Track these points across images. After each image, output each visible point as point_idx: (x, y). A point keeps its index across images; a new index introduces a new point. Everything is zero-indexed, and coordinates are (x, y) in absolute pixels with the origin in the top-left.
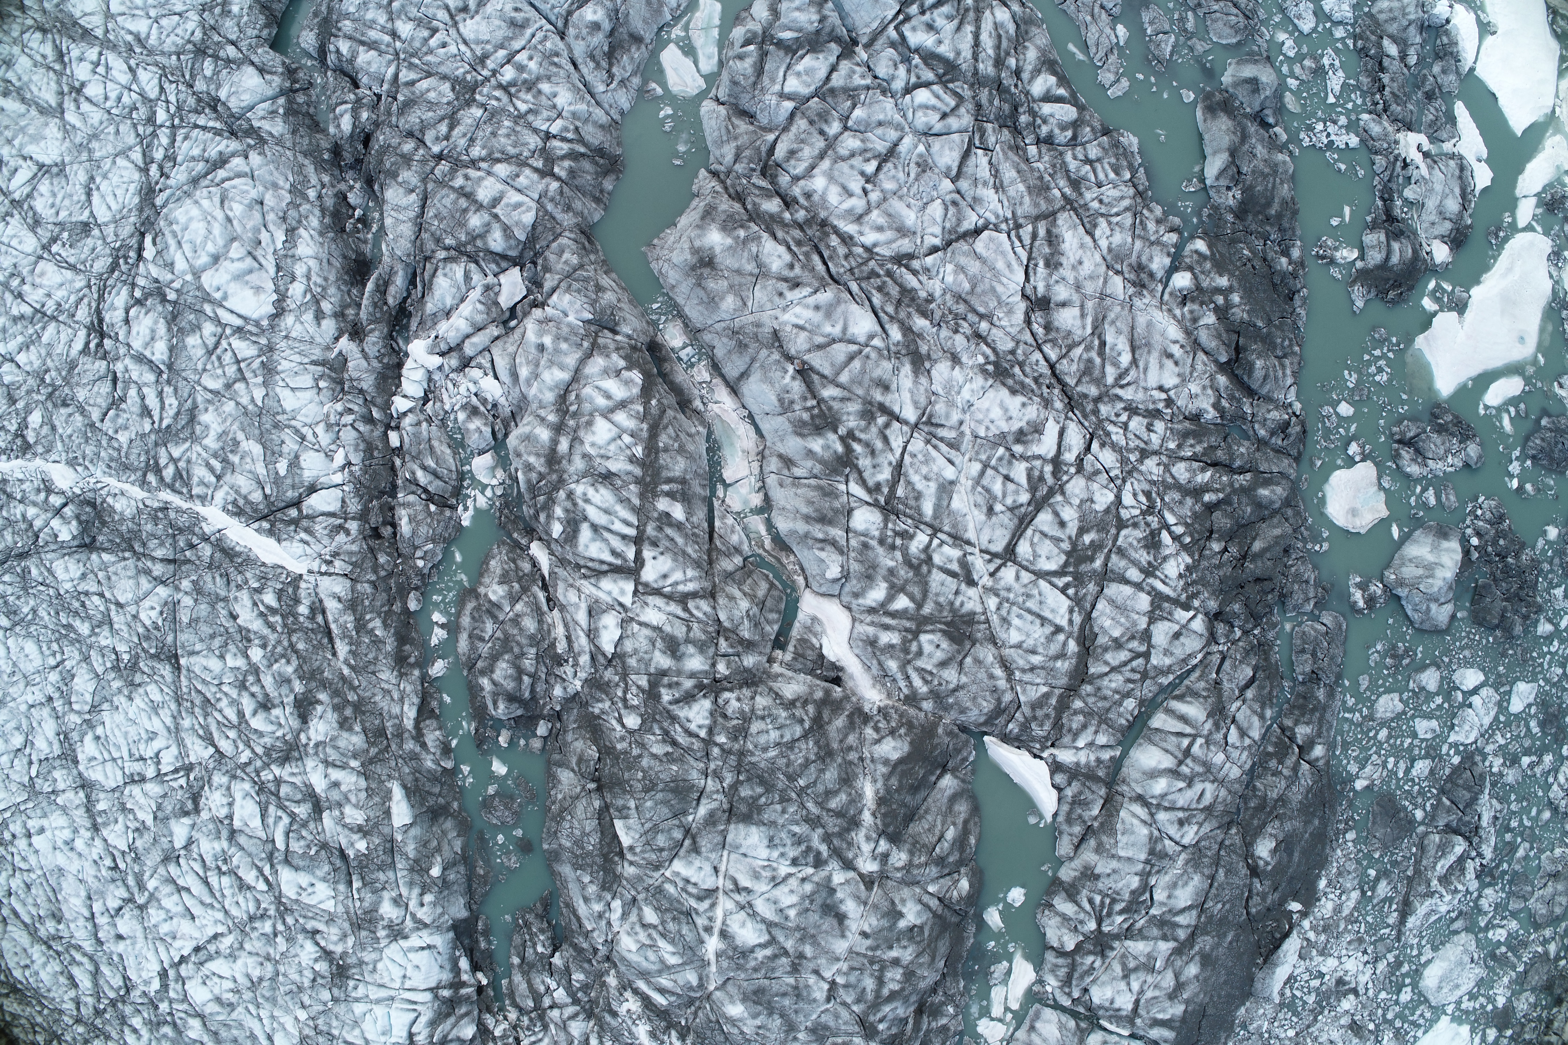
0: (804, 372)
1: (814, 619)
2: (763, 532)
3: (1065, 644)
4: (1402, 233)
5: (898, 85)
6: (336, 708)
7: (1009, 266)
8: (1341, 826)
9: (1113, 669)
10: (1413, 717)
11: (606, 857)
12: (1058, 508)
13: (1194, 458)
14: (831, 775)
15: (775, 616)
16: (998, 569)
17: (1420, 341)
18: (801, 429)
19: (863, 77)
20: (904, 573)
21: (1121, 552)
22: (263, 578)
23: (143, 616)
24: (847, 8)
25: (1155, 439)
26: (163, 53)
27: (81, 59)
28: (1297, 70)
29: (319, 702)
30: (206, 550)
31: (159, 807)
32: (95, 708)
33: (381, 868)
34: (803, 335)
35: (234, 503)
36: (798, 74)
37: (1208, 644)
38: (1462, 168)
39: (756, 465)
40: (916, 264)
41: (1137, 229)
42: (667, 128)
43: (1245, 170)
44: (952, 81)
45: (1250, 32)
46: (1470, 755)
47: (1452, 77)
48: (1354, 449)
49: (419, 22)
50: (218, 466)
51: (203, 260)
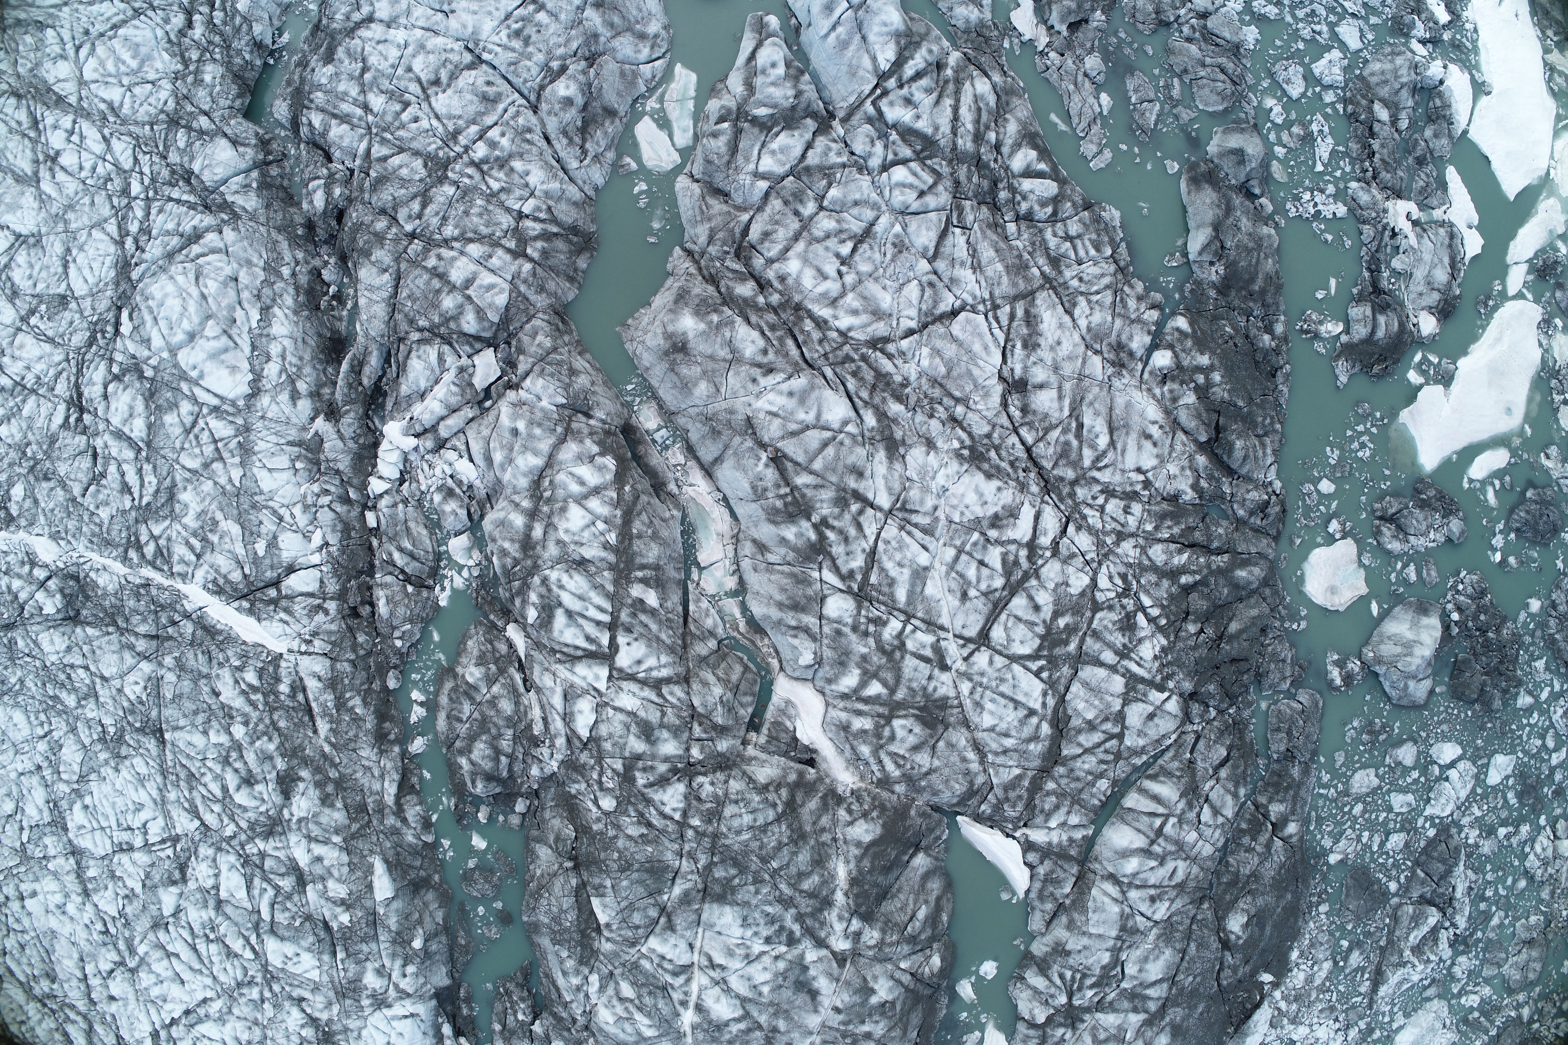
0: (778, 460)
1: (788, 702)
2: (738, 615)
3: (1038, 727)
4: (1389, 305)
5: (875, 162)
6: (318, 785)
7: (986, 348)
8: (1315, 899)
9: (1086, 751)
11: (583, 933)
12: (1033, 592)
13: (1172, 540)
14: (804, 858)
15: (749, 699)
16: (971, 654)
17: (1404, 415)
18: (774, 516)
19: (839, 154)
20: (877, 659)
21: (1096, 635)
22: (244, 656)
23: (127, 690)
24: (824, 79)
25: (1132, 521)
26: (136, 123)
27: (55, 127)
28: (1285, 137)
29: (300, 779)
30: (188, 628)
31: (148, 876)
32: (83, 778)
33: (363, 940)
34: (777, 422)
35: (215, 581)
36: (773, 153)
37: (1183, 724)
38: (1452, 236)
39: (730, 548)
40: (891, 348)
41: (1118, 308)
42: (642, 204)
43: (1228, 244)
44: (930, 157)
45: (1237, 99)
46: (1445, 828)
47: (1444, 141)
48: (1334, 526)
49: (391, 95)
50: (197, 544)
51: (179, 337)
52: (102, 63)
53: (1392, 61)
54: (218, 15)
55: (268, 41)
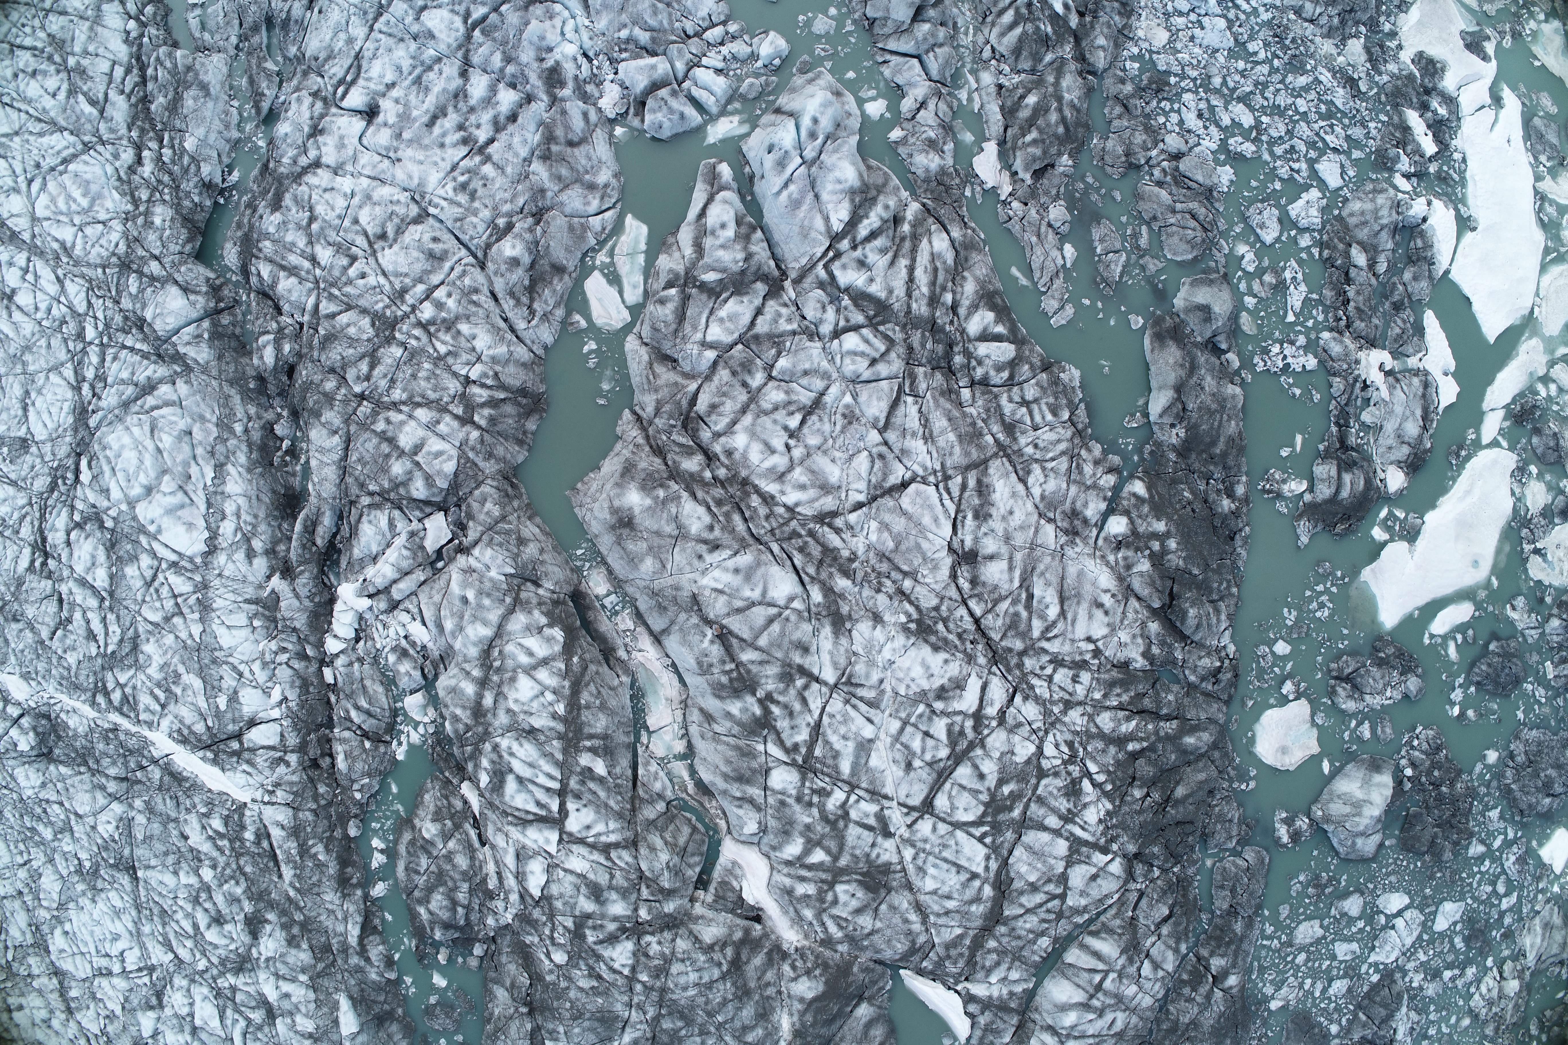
0: (724, 636)
1: (734, 863)
2: (687, 778)
3: (980, 889)
4: (1355, 463)
5: (826, 329)
6: (285, 927)
7: (936, 520)
9: (1028, 911)
10: (1333, 941)
12: (978, 762)
13: (1121, 707)
14: (748, 1013)
15: (697, 859)
16: (915, 822)
17: (1366, 574)
18: (719, 691)
19: (789, 320)
20: (821, 828)
21: (1041, 801)
22: (210, 803)
23: (100, 828)
24: (777, 237)
25: (1080, 690)
26: (89, 265)
27: (11, 264)
28: (1256, 286)
29: (267, 921)
30: (156, 774)
31: (126, 999)
32: (61, 906)
34: (723, 599)
35: (179, 731)
36: (722, 320)
37: (1126, 882)
38: (1426, 385)
39: (679, 713)
40: (839, 522)
41: (1074, 474)
42: (591, 363)
43: (1190, 406)
44: (883, 323)
45: (1209, 245)
46: (1388, 974)
47: (1424, 284)
48: (1288, 687)
49: (339, 248)
50: (162, 696)
51: (136, 491)
52: (53, 200)
53: (1373, 200)
54: (167, 152)
55: (218, 179)
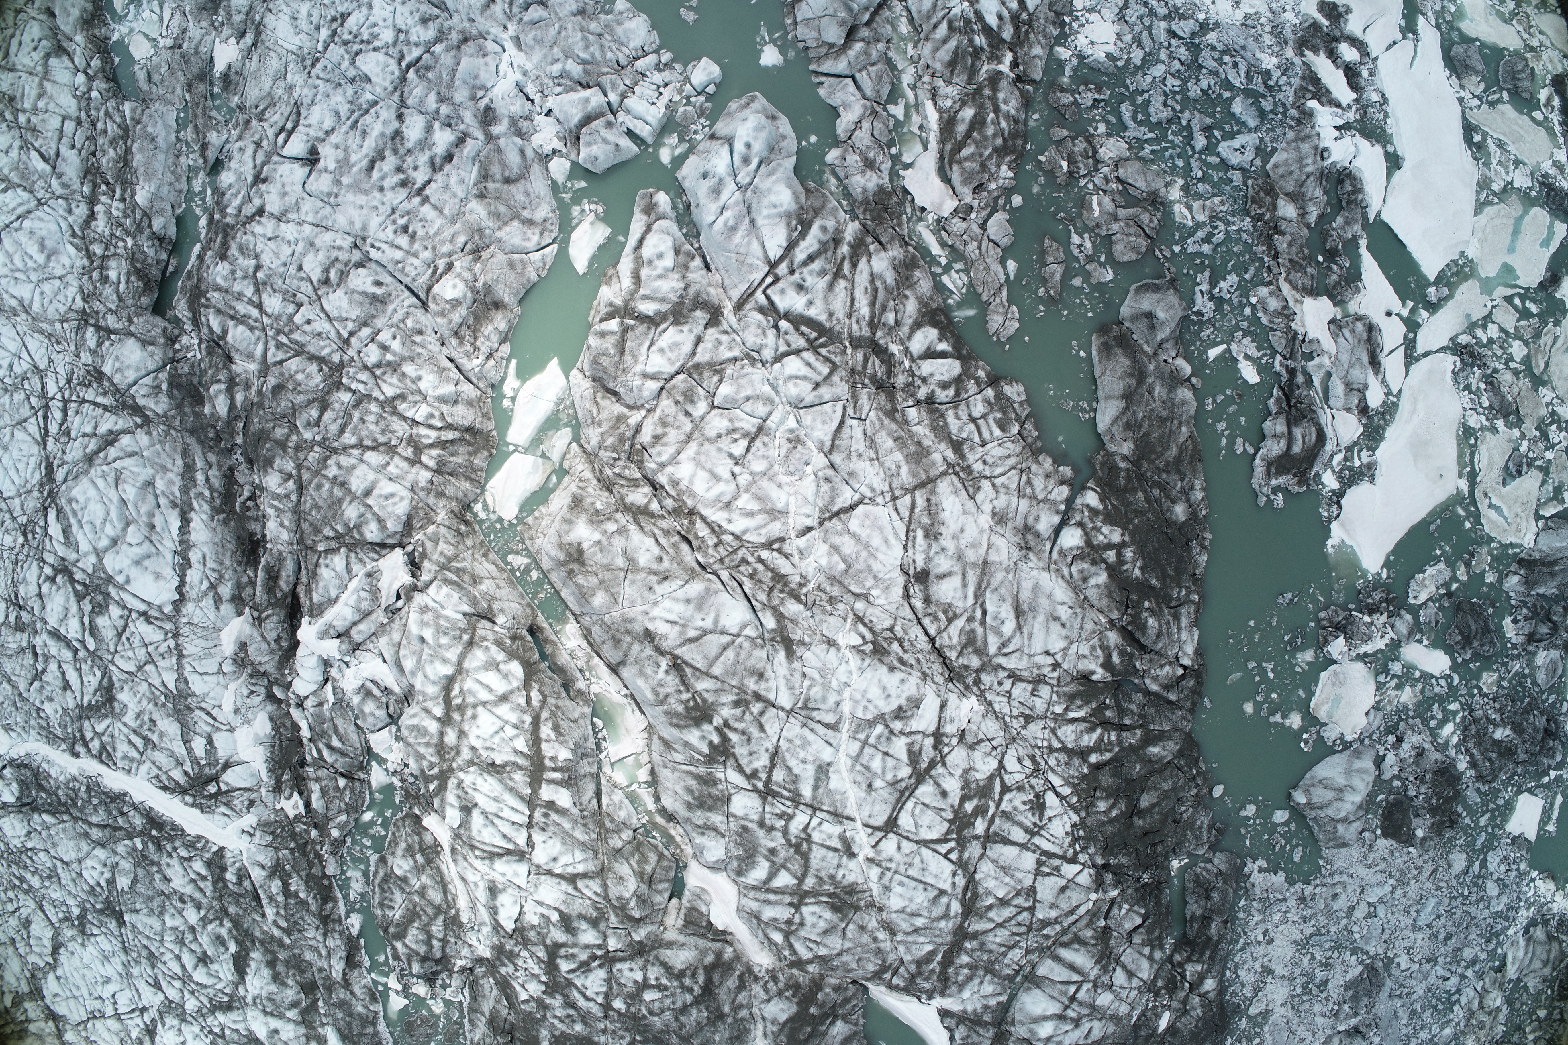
0: (677, 666)
1: (701, 889)
2: (651, 804)
3: (948, 906)
6: (269, 965)
7: (886, 541)
9: (998, 925)
12: (940, 780)
13: (1082, 720)
14: (722, 1036)
15: (665, 884)
16: (879, 841)
18: (676, 721)
19: (730, 347)
20: (785, 852)
21: (1005, 815)
22: (191, 848)
23: (86, 875)
25: (1040, 705)
26: (47, 320)
29: (252, 959)
30: (136, 819)
32: (53, 952)
34: (675, 629)
35: (157, 777)
36: (662, 351)
40: (788, 547)
41: (1023, 488)
43: (1140, 414)
49: (285, 295)
50: (139, 743)
51: (103, 542)
52: (10, 258)
54: (119, 206)
55: (172, 232)
